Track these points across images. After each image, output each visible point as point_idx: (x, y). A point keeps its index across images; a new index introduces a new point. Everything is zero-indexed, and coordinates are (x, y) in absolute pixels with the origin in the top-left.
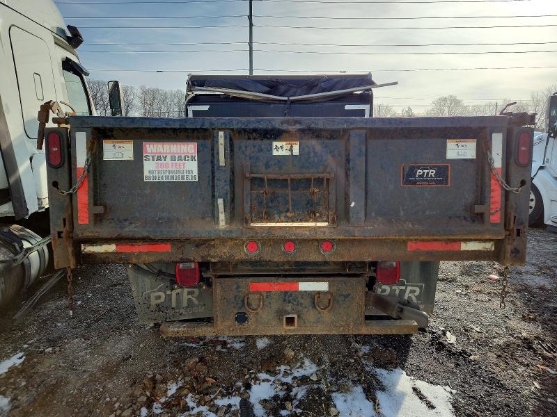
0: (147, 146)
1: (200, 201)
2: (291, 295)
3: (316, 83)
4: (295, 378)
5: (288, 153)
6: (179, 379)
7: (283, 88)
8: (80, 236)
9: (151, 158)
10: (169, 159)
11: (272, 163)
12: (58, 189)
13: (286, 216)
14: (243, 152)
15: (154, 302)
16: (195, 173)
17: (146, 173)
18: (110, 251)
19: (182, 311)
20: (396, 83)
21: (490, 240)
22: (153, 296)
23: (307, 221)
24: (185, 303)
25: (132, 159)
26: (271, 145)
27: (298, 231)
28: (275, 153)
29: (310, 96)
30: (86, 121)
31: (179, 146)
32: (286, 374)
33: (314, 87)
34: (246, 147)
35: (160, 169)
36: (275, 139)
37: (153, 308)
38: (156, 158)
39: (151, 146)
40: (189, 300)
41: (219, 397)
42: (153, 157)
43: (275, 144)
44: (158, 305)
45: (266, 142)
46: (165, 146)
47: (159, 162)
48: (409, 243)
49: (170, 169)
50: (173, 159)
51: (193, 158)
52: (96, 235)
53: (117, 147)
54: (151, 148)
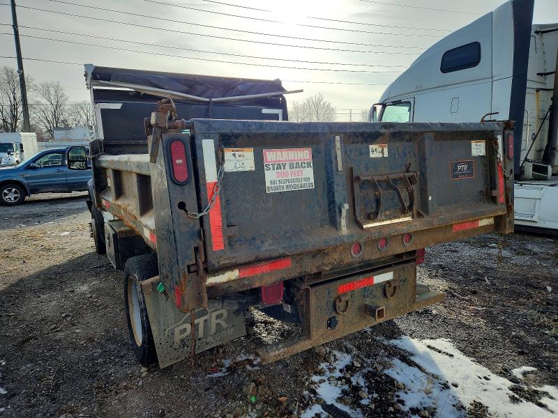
0: (267, 153)
1: (317, 208)
2: (368, 290)
3: (232, 86)
4: (341, 371)
5: (381, 155)
6: (250, 410)
7: (200, 88)
8: (216, 265)
9: (271, 167)
10: (287, 167)
11: (370, 165)
12: (186, 211)
13: (385, 215)
14: (349, 156)
15: (178, 337)
16: (312, 180)
17: (268, 184)
18: (233, 278)
19: (210, 339)
20: (302, 91)
21: (490, 217)
22: (177, 331)
23: (399, 218)
24: (213, 330)
25: (254, 169)
26: (368, 148)
27: (399, 228)
28: (372, 156)
29: (229, 98)
30: (213, 126)
31: (296, 152)
32: (331, 370)
33: (230, 89)
34: (351, 151)
35: (280, 179)
36: (372, 143)
37: (176, 346)
38: (276, 167)
39: (271, 153)
40: (218, 325)
41: (303, 411)
42: (273, 165)
43: (371, 146)
44: (182, 341)
45: (365, 145)
46: (283, 153)
47: (279, 170)
48: (454, 226)
49: (290, 177)
50: (291, 167)
51: (309, 165)
52: (234, 261)
53: (237, 156)
54: (271, 155)
